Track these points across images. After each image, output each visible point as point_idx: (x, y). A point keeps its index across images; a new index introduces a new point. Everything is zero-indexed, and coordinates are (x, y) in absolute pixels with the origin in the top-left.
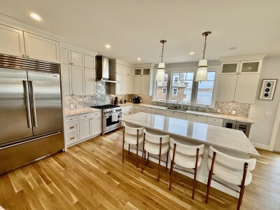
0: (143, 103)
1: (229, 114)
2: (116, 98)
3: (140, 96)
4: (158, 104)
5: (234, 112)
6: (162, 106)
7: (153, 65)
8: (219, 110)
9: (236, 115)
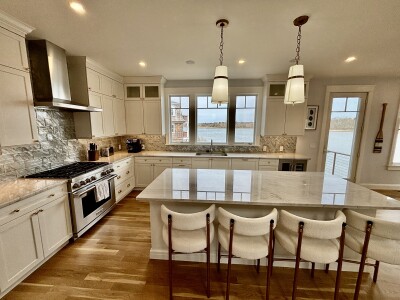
0: (147, 149)
1: (277, 151)
2: (93, 146)
3: (141, 137)
4: (177, 148)
5: (282, 148)
6: (185, 151)
7: (163, 81)
8: (265, 148)
9: (284, 151)
